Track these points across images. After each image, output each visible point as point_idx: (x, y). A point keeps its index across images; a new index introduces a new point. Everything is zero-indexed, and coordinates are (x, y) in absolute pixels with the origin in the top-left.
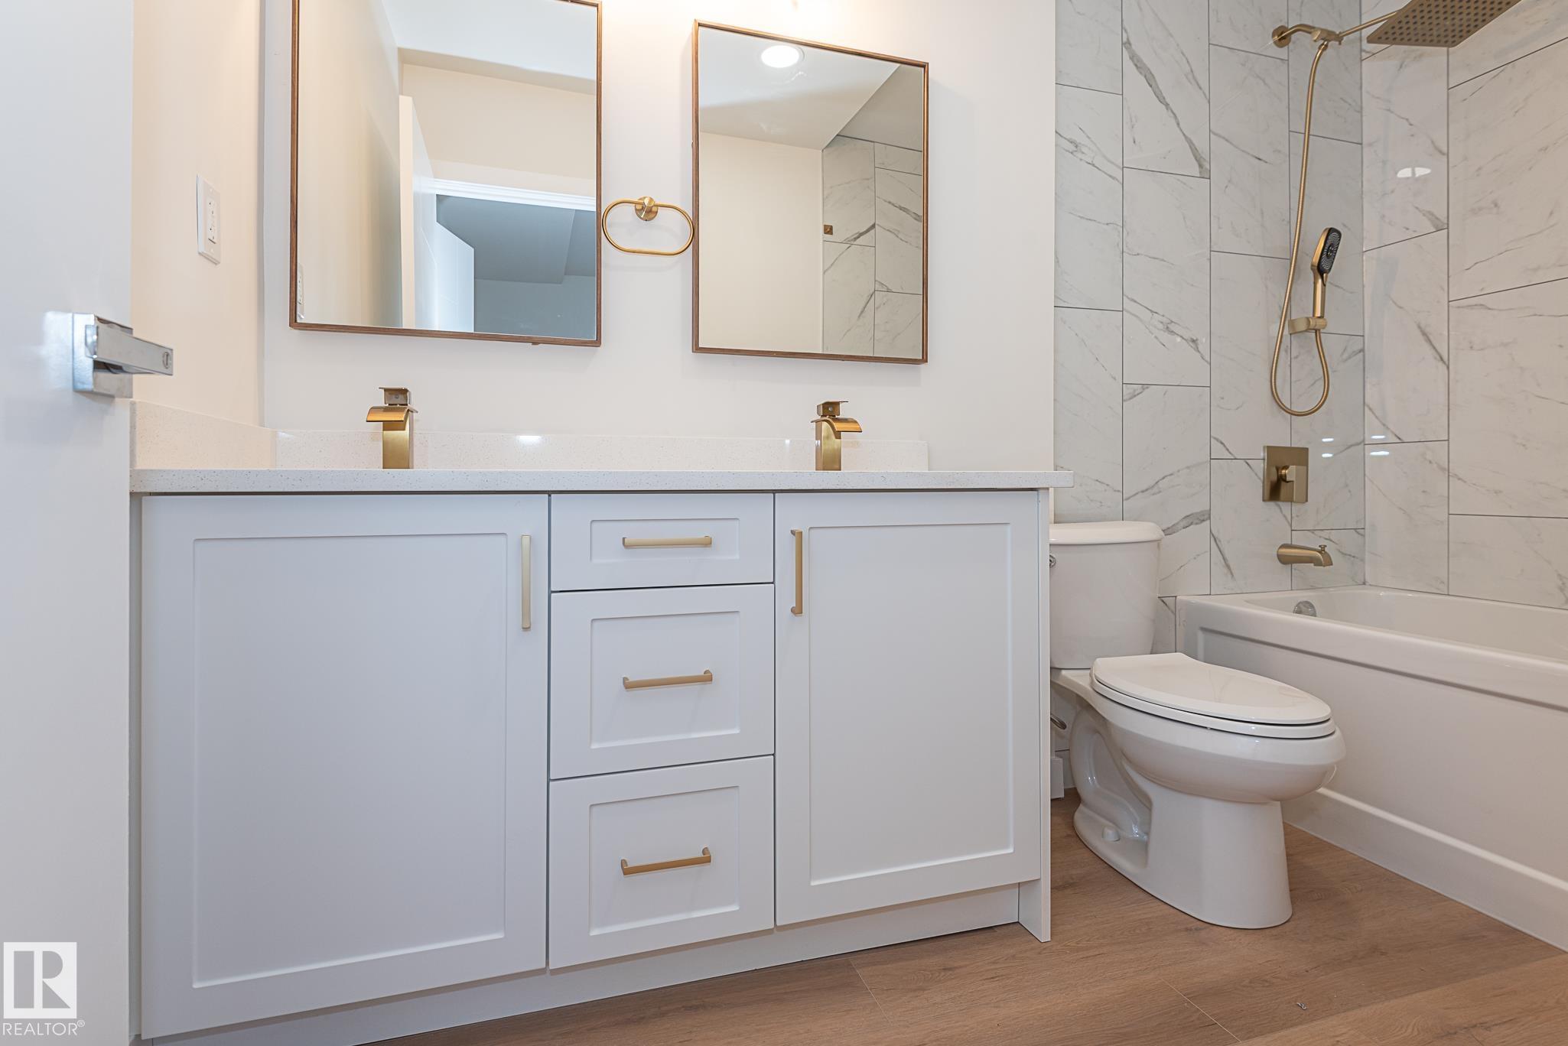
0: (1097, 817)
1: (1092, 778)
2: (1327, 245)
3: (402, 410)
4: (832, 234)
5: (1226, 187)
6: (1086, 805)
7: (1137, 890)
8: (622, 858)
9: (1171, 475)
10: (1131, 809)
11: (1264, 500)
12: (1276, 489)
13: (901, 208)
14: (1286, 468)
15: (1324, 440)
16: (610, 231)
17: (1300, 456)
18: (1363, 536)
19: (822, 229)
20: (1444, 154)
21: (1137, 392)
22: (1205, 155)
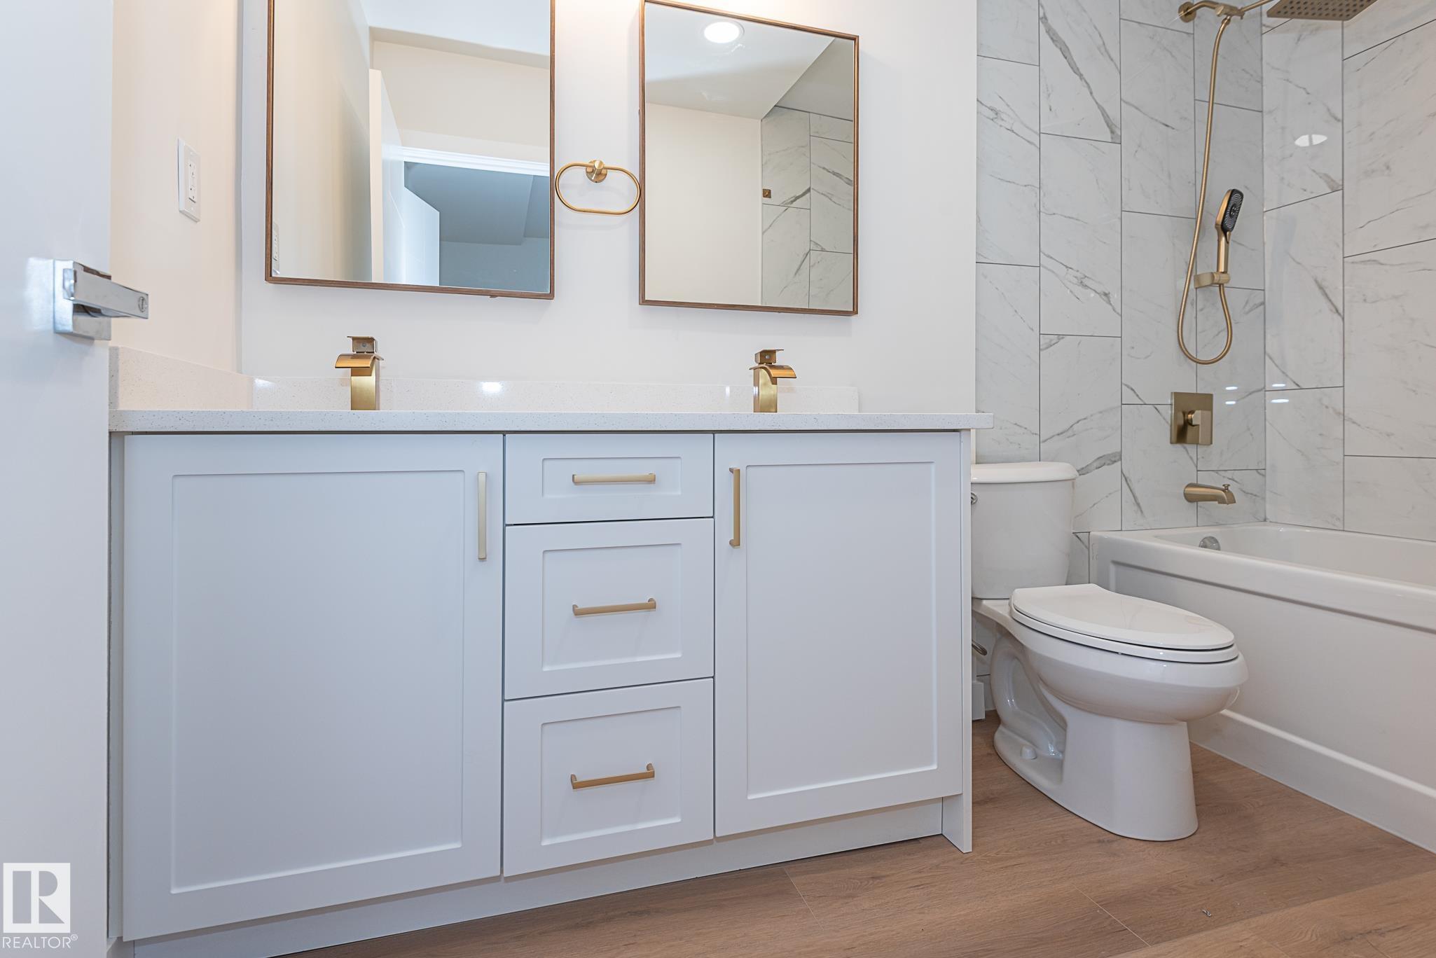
0: (1016, 737)
1: (1011, 700)
2: (1231, 205)
3: (368, 358)
4: (770, 197)
5: (1136, 151)
6: (1005, 725)
7: (1053, 804)
8: (572, 773)
9: (1085, 419)
10: (1047, 729)
11: (1171, 443)
12: (1183, 432)
13: (834, 174)
14: (1192, 412)
15: (1228, 388)
16: (563, 193)
17: (1205, 401)
18: (1264, 476)
19: (761, 193)
20: (1339, 121)
21: (1053, 342)
22: (1117, 122)
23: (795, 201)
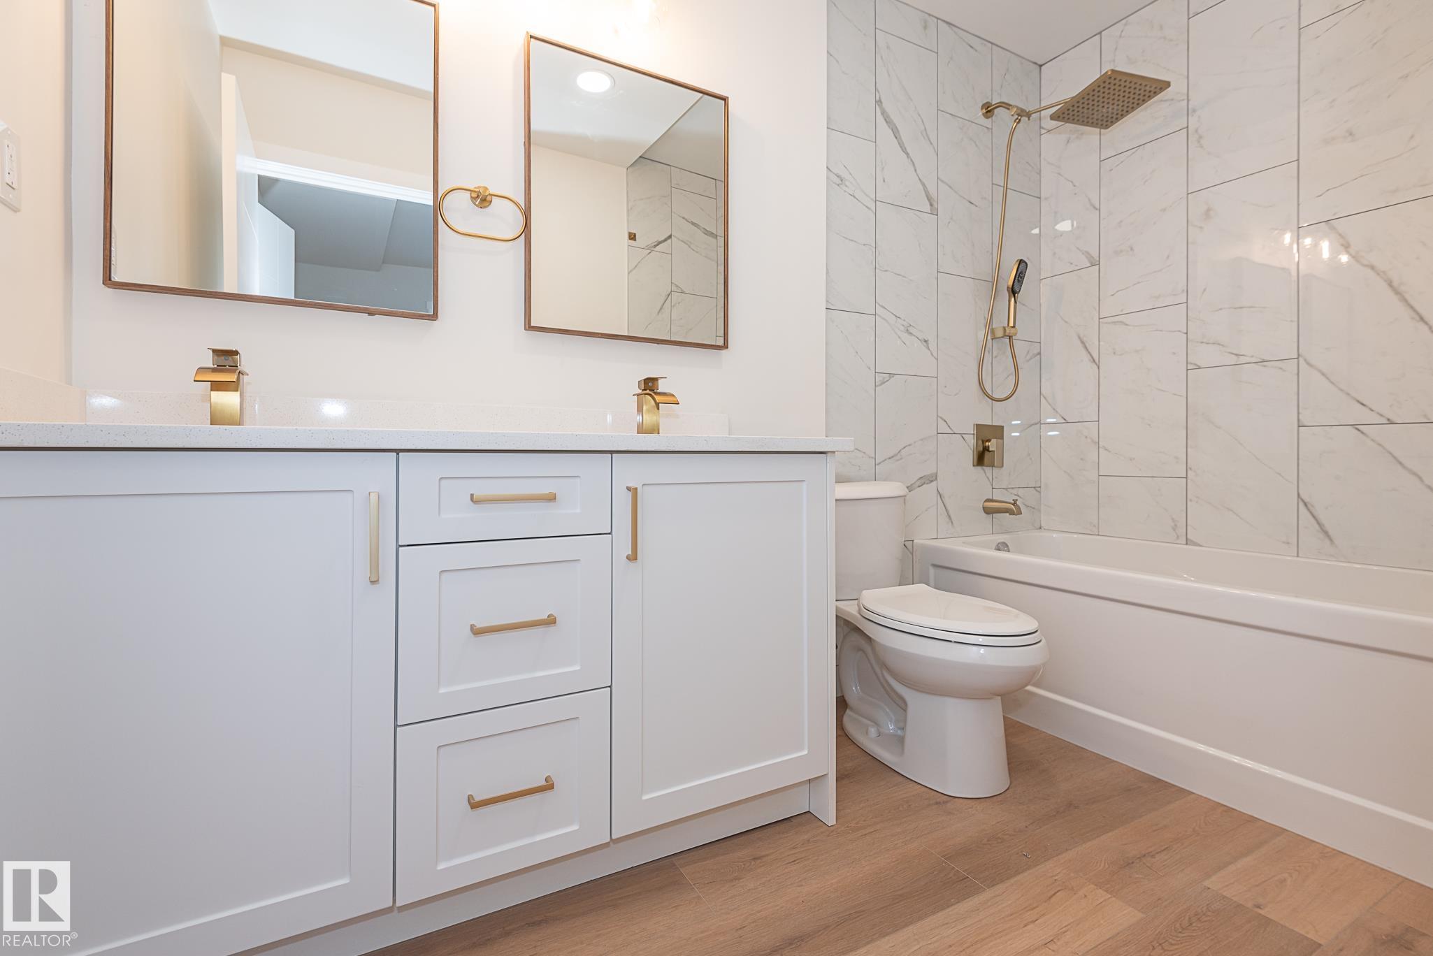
0: (860, 718)
1: (856, 688)
2: (1019, 272)
3: (234, 371)
4: (635, 240)
5: (949, 223)
6: (852, 709)
7: (896, 774)
8: (470, 793)
9: (910, 445)
10: (888, 710)
11: (974, 466)
12: (982, 457)
13: (693, 224)
14: (989, 441)
15: (1013, 423)
16: (446, 214)
17: (998, 432)
18: (1040, 492)
19: (627, 236)
20: (1097, 209)
21: (886, 380)
22: (934, 195)
23: (658, 245)
